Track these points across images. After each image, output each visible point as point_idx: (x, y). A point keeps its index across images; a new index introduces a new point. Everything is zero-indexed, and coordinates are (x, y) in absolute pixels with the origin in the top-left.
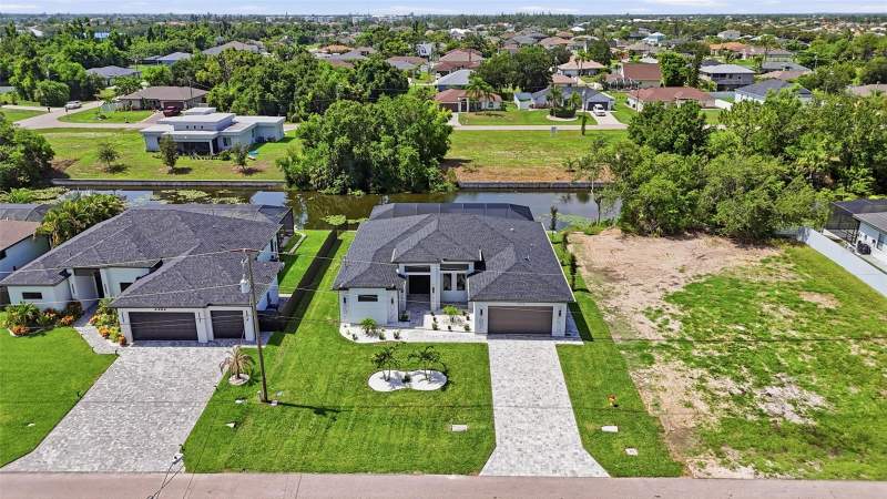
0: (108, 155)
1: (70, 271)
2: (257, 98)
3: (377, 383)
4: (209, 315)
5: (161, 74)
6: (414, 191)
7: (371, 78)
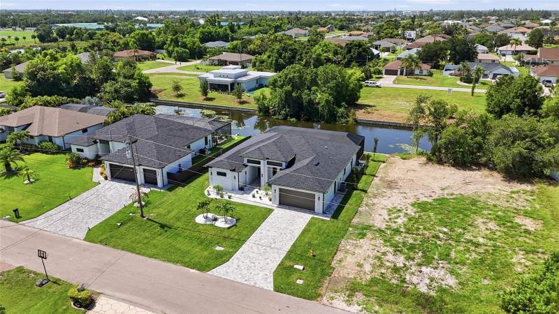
0: (177, 88)
1: (98, 141)
2: (274, 62)
3: (200, 219)
4: (142, 171)
5: (236, 46)
6: (327, 122)
7: (349, 51)
